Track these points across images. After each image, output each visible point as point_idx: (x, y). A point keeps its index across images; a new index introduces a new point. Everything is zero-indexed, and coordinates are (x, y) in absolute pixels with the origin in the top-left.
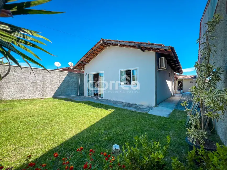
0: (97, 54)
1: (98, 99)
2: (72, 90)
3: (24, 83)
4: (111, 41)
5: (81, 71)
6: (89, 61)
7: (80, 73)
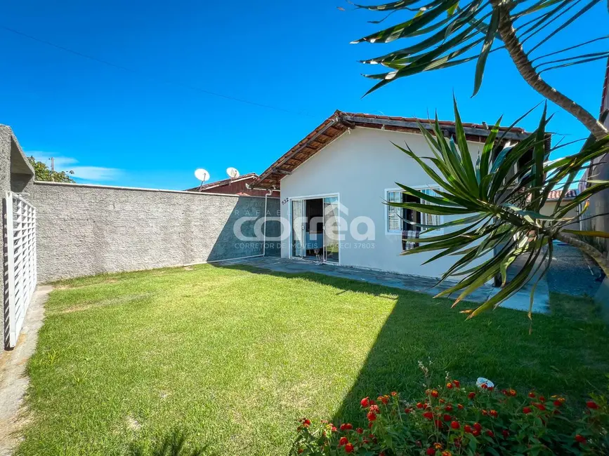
0: (317, 147)
1: (323, 264)
3: (147, 230)
4: (365, 116)
5: (269, 192)
6: (295, 166)
7: (266, 197)
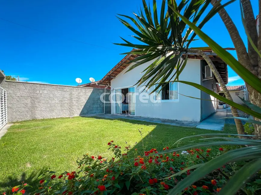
0: (126, 66)
1: (128, 116)
2: (98, 107)
5: (106, 87)
6: (117, 74)
7: (105, 89)
